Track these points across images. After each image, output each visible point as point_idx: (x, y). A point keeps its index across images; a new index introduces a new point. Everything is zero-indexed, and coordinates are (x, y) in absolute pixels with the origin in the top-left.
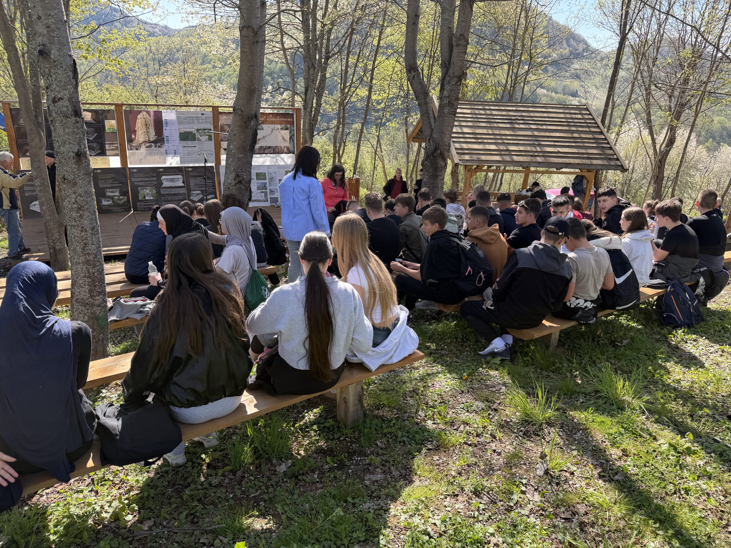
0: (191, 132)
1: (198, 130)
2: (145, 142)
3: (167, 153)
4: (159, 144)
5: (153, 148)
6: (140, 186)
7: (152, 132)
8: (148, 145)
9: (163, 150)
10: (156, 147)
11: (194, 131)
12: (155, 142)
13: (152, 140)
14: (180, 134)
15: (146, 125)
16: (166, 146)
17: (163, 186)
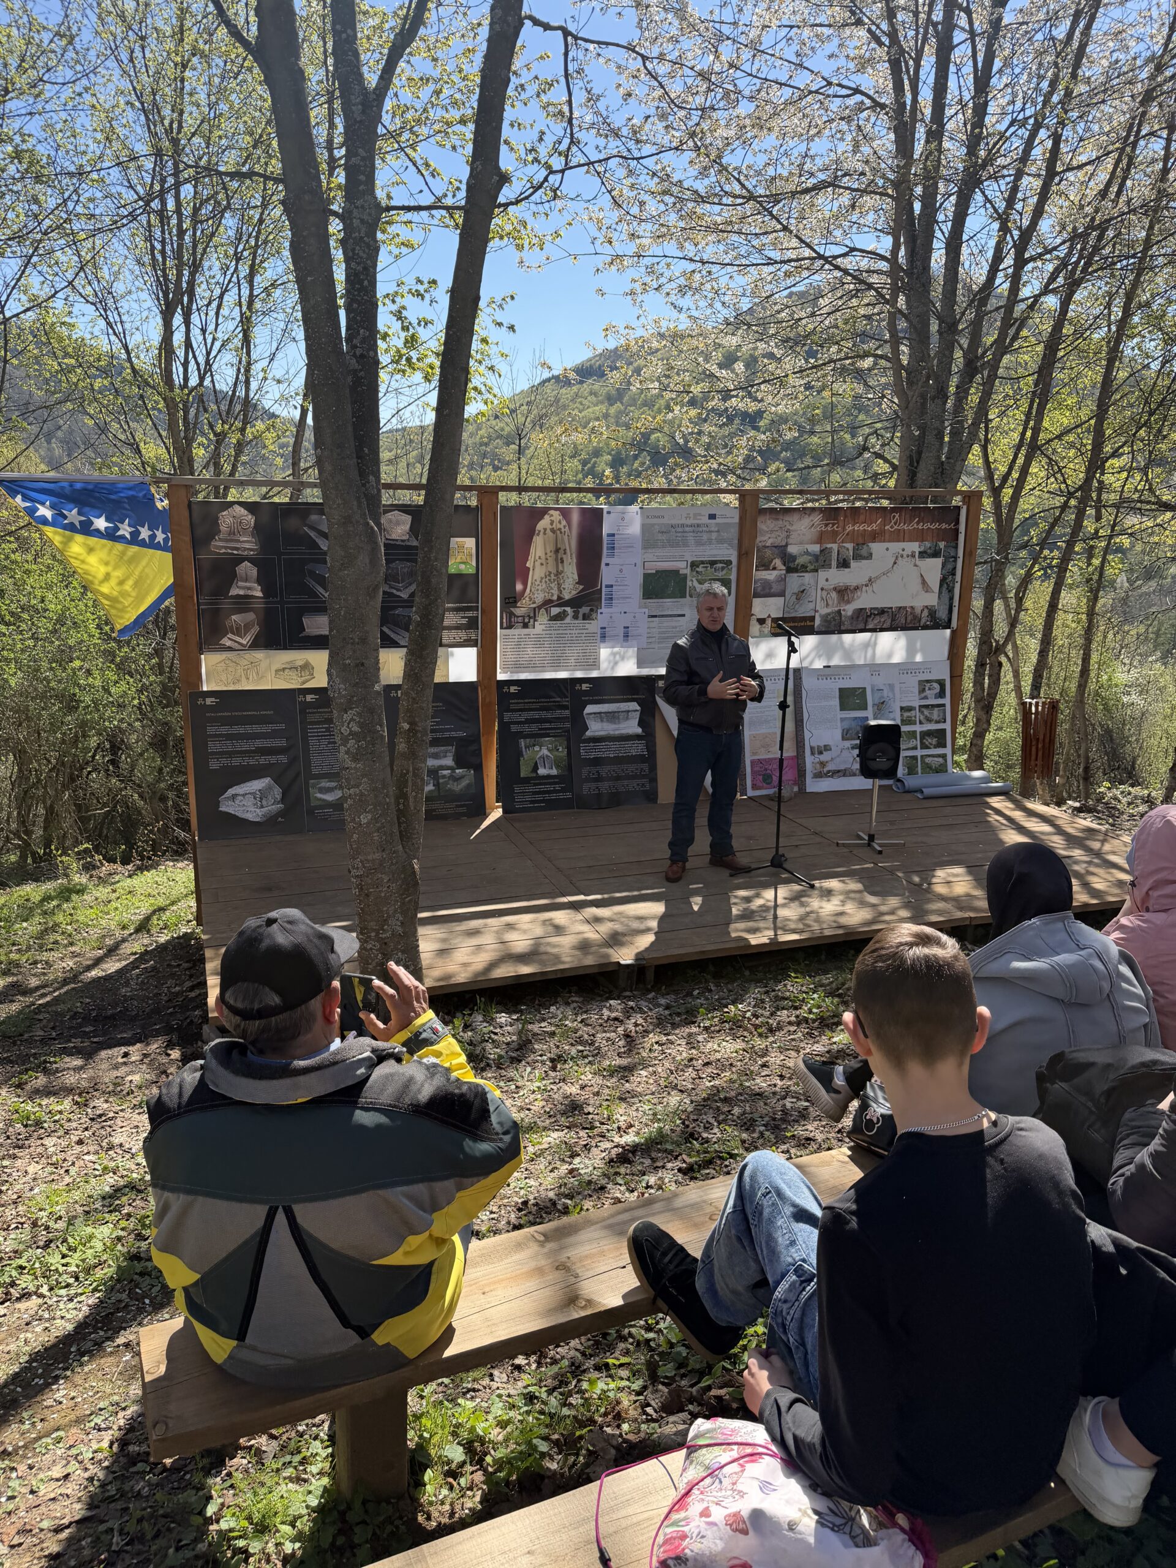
0: (676, 572)
1: (694, 565)
2: (547, 603)
3: (603, 637)
4: (585, 610)
5: (568, 620)
6: (525, 737)
7: (571, 572)
8: (555, 611)
9: (593, 626)
10: (576, 617)
11: (682, 567)
12: (575, 603)
13: (567, 596)
14: (646, 576)
15: (557, 551)
16: (604, 615)
17: (588, 734)
